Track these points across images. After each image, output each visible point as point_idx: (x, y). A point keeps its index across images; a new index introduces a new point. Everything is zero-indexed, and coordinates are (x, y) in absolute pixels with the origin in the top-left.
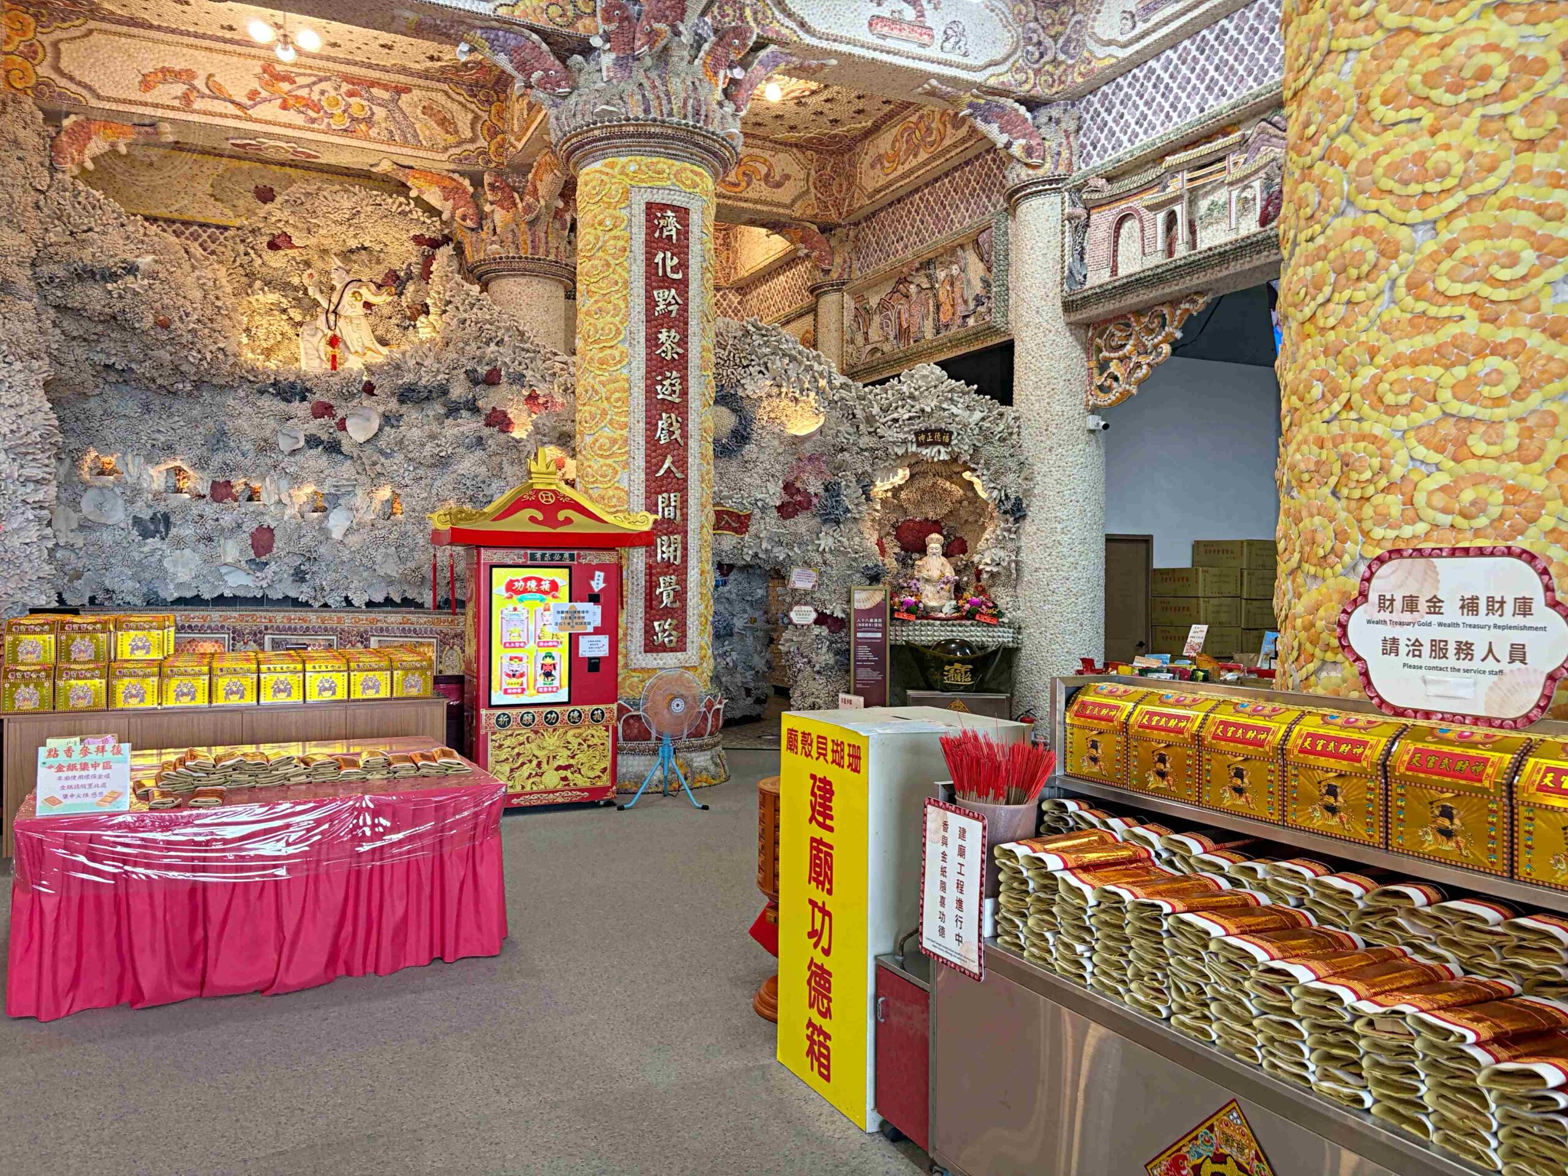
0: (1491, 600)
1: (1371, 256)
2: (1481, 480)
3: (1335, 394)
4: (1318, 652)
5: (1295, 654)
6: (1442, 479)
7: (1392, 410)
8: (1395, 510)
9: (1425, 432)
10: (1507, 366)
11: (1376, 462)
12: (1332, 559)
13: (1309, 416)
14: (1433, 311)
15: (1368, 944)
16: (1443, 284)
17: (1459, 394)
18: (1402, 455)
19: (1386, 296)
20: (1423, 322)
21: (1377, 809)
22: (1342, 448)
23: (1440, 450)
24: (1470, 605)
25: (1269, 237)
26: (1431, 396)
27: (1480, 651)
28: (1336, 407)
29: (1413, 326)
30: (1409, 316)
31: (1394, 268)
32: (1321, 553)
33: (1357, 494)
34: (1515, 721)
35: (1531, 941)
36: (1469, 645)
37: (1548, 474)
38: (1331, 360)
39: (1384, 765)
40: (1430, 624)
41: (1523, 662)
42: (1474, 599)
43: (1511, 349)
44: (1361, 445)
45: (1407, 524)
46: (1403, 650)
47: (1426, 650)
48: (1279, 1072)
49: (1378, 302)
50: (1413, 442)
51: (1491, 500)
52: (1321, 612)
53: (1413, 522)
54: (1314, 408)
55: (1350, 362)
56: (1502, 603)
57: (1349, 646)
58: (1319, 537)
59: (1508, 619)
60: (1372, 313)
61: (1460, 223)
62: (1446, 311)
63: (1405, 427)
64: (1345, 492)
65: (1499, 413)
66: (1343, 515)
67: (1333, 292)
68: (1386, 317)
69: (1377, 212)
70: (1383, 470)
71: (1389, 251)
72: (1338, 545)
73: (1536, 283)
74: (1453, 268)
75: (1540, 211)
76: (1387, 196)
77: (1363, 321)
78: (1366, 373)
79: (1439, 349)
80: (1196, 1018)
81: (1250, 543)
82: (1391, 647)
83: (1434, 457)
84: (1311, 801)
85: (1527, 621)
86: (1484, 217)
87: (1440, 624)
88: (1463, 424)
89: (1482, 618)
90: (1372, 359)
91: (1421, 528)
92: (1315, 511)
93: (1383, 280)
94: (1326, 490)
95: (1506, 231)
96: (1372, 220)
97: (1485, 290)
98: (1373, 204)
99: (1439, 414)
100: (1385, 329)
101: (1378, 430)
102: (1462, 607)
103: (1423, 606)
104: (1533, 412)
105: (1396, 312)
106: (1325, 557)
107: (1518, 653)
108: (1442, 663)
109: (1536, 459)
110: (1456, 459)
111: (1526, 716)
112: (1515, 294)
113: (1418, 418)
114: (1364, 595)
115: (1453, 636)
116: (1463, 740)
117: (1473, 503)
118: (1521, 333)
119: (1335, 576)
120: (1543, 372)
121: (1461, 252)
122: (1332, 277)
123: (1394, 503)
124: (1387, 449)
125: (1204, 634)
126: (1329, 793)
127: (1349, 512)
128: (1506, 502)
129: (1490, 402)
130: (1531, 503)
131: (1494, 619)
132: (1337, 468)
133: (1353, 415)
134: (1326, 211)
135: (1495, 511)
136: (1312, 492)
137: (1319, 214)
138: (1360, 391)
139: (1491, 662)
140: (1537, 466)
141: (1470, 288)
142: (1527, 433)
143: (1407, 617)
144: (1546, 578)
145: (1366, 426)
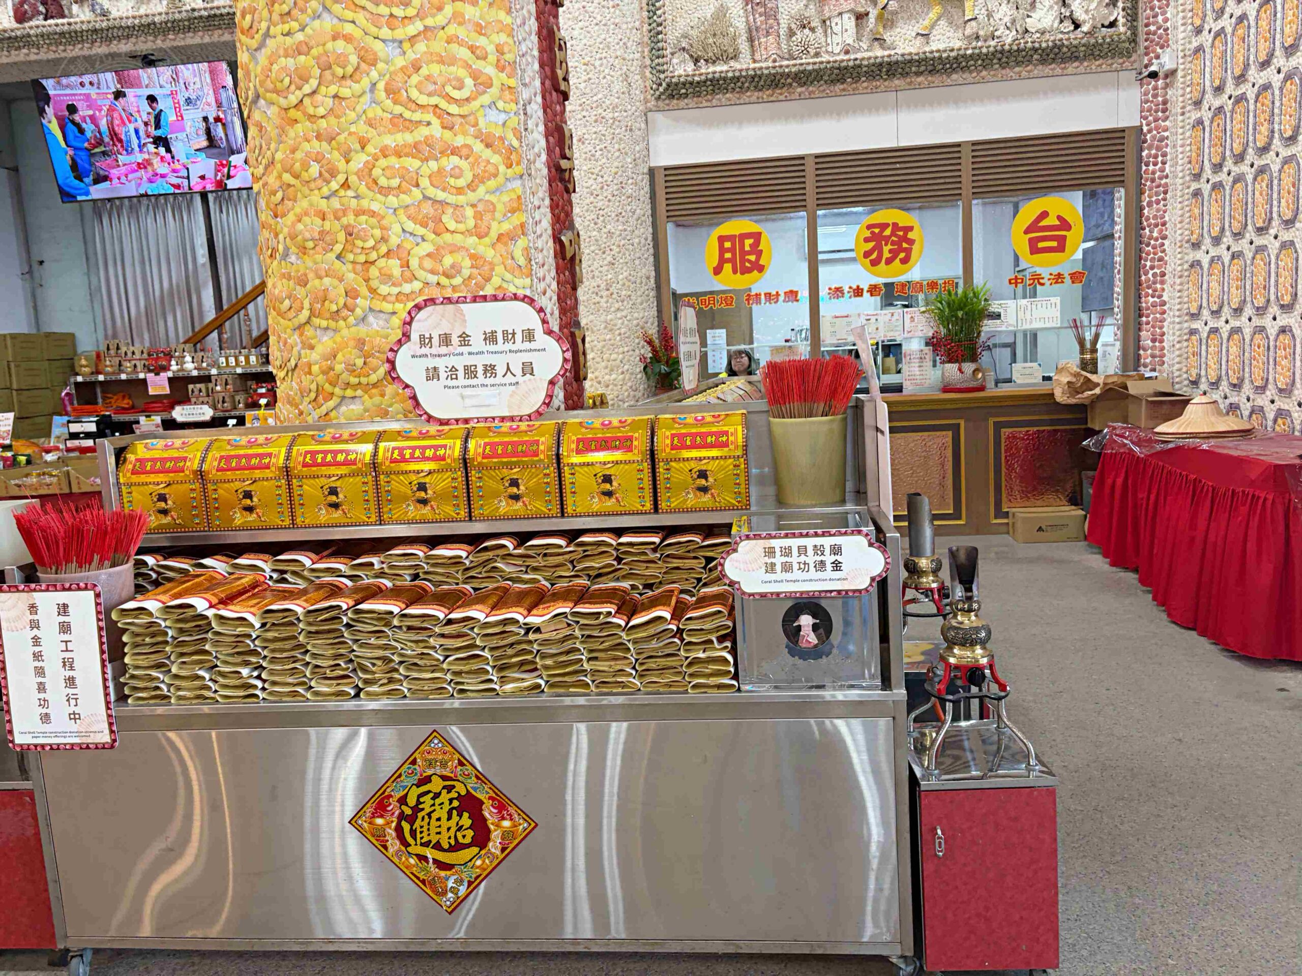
0: (505, 333)
1: (354, 59)
2: (454, 249)
3: (333, 173)
4: (337, 391)
5: (313, 395)
6: (427, 248)
7: (385, 191)
8: (397, 272)
9: (412, 210)
10: (464, 164)
11: (377, 233)
12: (345, 313)
13: (307, 192)
14: (407, 114)
15: (475, 589)
16: (414, 94)
17: (435, 182)
18: (397, 228)
19: (367, 98)
20: (399, 123)
21: (462, 492)
22: (344, 221)
23: (424, 225)
24: (491, 338)
25: (29, 35)
26: (414, 183)
27: (501, 370)
28: (334, 185)
29: (394, 125)
30: (390, 116)
31: (374, 74)
32: (334, 308)
33: (362, 258)
34: (529, 416)
35: (591, 550)
36: (493, 367)
37: (493, 246)
38: (324, 144)
39: (465, 460)
40: (462, 354)
41: (532, 374)
42: (493, 333)
43: (464, 152)
44: (363, 218)
45: (406, 282)
46: (443, 375)
47: (461, 374)
48: (469, 694)
49: (362, 100)
50: (404, 218)
51: (463, 264)
52: (340, 357)
53: (410, 281)
54: (313, 185)
55: (345, 148)
56: (514, 334)
57: (398, 377)
58: (332, 294)
59: (519, 345)
60: (359, 108)
61: (421, 47)
62: (417, 116)
63: (396, 206)
64: (351, 257)
65: (461, 199)
66: (351, 276)
67: (319, 84)
68: (370, 114)
69: (353, 22)
70: (384, 239)
71: (368, 59)
72: (350, 301)
73: (475, 104)
74: (420, 82)
75: (472, 49)
76: (361, 10)
77: (352, 115)
78: (359, 160)
79: (416, 145)
80: (382, 685)
81: (14, 337)
82: (433, 374)
83: (421, 231)
84: (405, 498)
85: (532, 345)
86: (438, 46)
87: (470, 353)
88: (437, 206)
89: (500, 346)
90: (363, 148)
91: (417, 285)
92: (324, 274)
93: (365, 82)
94: (332, 256)
95: (451, 61)
96: (349, 28)
97: (443, 104)
98: (349, 15)
99: (421, 197)
100: (370, 124)
101: (375, 207)
102: (485, 339)
103: (455, 340)
104: (480, 200)
105: (379, 112)
106: (337, 311)
107: (528, 369)
108: (474, 382)
109: (486, 235)
110: (437, 234)
111: (537, 411)
112: (464, 110)
113: (405, 199)
114: (406, 336)
115: (480, 362)
116: (514, 431)
117: (453, 266)
118: (470, 141)
119: (348, 327)
120: (485, 171)
121: (424, 71)
122: (317, 72)
123: (394, 266)
124: (384, 222)
125: (11, 422)
126: (419, 489)
127: (356, 273)
128: (472, 267)
129: (455, 191)
130: (486, 268)
131: (509, 346)
132: (341, 236)
133: (350, 193)
134: (303, 11)
135: (466, 272)
136: (318, 257)
137: (295, 12)
138: (357, 174)
139: (509, 378)
140: (487, 240)
141: (434, 100)
142: (478, 216)
143: (444, 350)
144: (542, 314)
145: (365, 203)
